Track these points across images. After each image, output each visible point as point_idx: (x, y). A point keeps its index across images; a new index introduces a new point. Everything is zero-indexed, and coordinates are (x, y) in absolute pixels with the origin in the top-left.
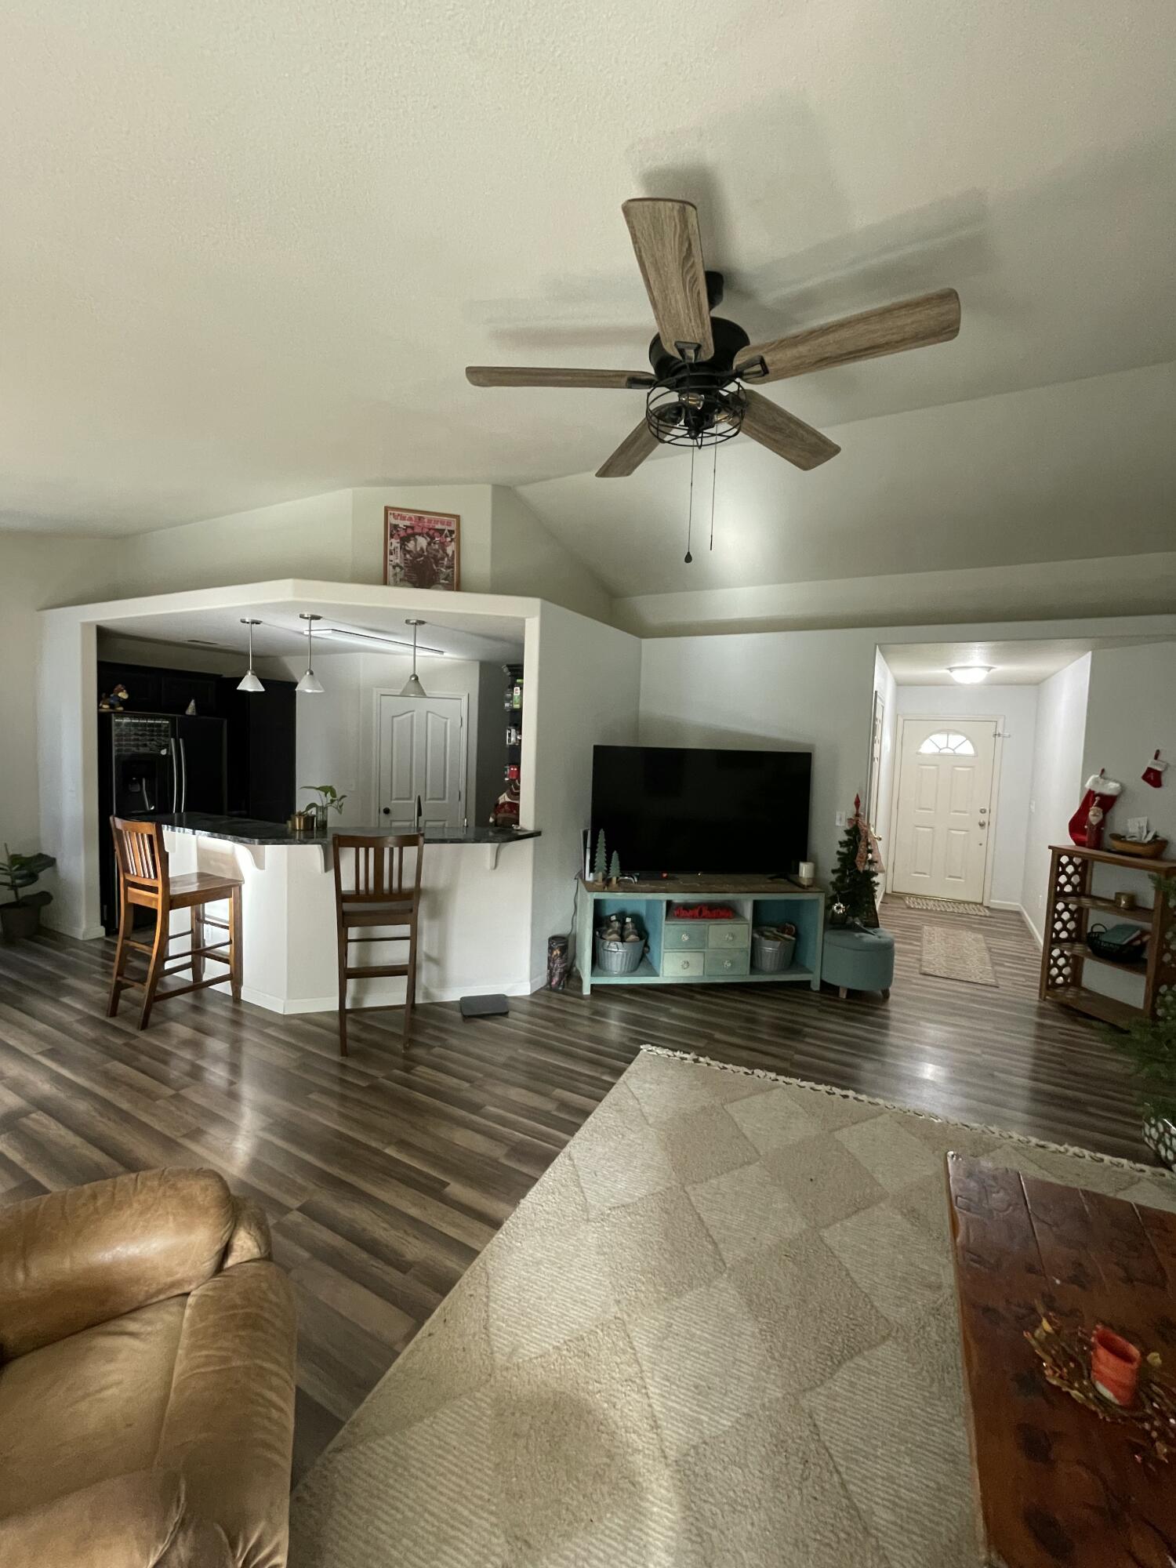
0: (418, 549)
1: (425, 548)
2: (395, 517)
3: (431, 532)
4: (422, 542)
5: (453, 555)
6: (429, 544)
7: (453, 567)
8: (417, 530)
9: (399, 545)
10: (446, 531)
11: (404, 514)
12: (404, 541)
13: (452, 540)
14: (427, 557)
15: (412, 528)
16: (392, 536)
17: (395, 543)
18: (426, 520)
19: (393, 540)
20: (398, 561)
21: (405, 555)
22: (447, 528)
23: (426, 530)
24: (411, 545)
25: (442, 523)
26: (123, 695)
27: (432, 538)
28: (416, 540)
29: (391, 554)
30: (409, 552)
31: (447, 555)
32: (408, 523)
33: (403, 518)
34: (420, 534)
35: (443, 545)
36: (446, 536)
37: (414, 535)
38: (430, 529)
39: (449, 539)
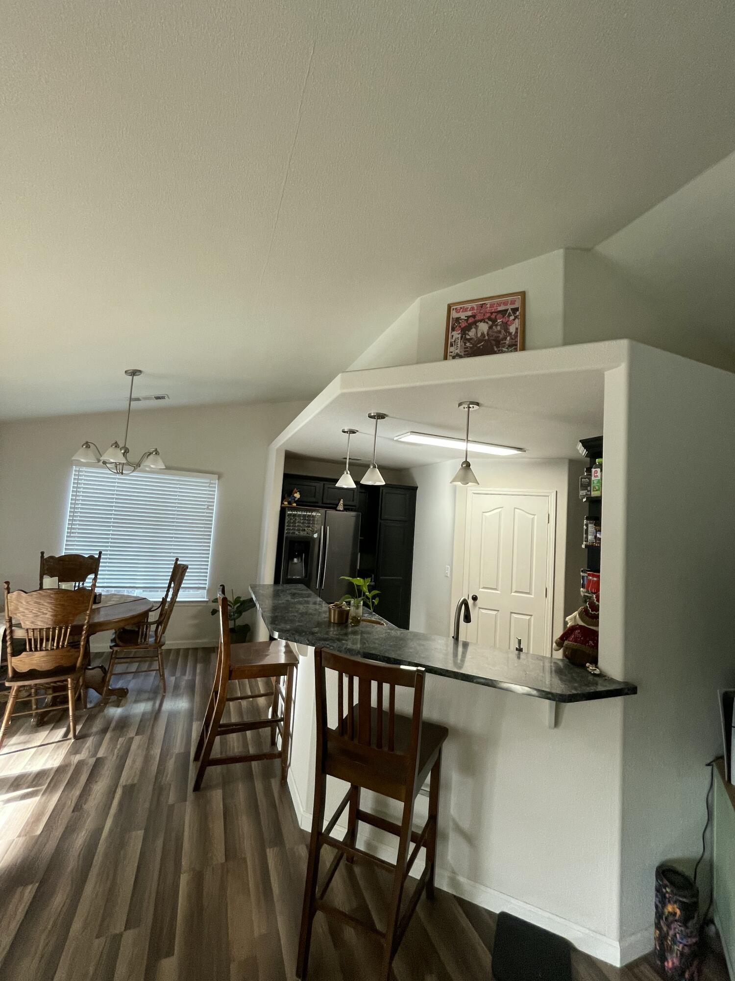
0: (479, 335)
1: (486, 333)
2: (457, 311)
3: (493, 316)
4: (483, 327)
5: (516, 332)
6: (490, 327)
7: (517, 345)
8: (477, 318)
9: (459, 336)
10: (510, 311)
11: (466, 306)
12: (465, 331)
13: (516, 317)
14: (489, 340)
15: (474, 316)
16: (453, 330)
17: (457, 334)
18: (488, 306)
19: (454, 333)
20: (458, 351)
21: (465, 344)
22: (510, 307)
23: (488, 315)
24: (472, 334)
25: (505, 303)
26: (297, 495)
27: (494, 321)
28: (477, 328)
29: (452, 345)
30: (469, 340)
31: (510, 334)
32: (469, 313)
33: (465, 310)
34: (481, 321)
35: (506, 326)
36: (509, 315)
37: (475, 323)
38: (492, 313)
39: (512, 318)
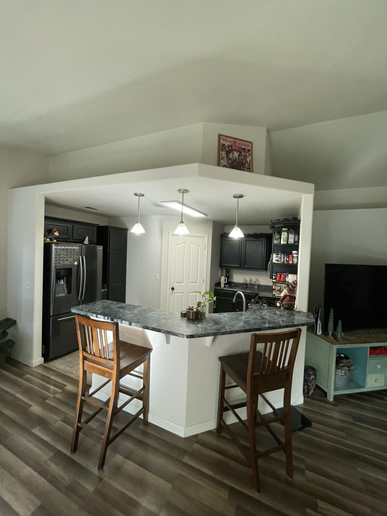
0: (234, 158)
1: (237, 158)
2: (224, 140)
3: (240, 150)
4: (236, 154)
5: (250, 162)
6: (239, 156)
7: (250, 169)
8: (234, 148)
9: (225, 155)
10: (246, 150)
11: (228, 139)
12: (228, 153)
13: (249, 154)
14: (238, 162)
15: (232, 146)
16: (222, 150)
17: (224, 154)
18: (238, 143)
19: (223, 152)
20: (225, 163)
21: (228, 161)
22: (247, 148)
23: (238, 148)
24: (231, 156)
25: (245, 145)
26: (57, 234)
27: (241, 153)
28: (233, 153)
29: (222, 159)
30: (230, 159)
31: (248, 162)
32: (229, 144)
33: (227, 141)
34: (235, 150)
35: (245, 157)
36: (247, 153)
37: (232, 150)
38: (239, 148)
39: (248, 154)
